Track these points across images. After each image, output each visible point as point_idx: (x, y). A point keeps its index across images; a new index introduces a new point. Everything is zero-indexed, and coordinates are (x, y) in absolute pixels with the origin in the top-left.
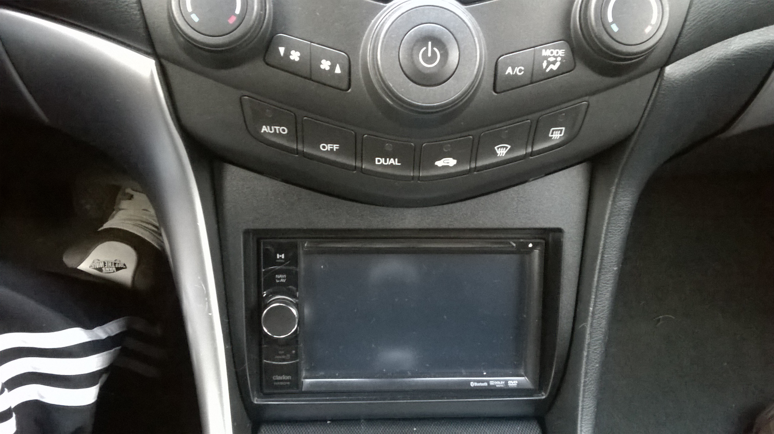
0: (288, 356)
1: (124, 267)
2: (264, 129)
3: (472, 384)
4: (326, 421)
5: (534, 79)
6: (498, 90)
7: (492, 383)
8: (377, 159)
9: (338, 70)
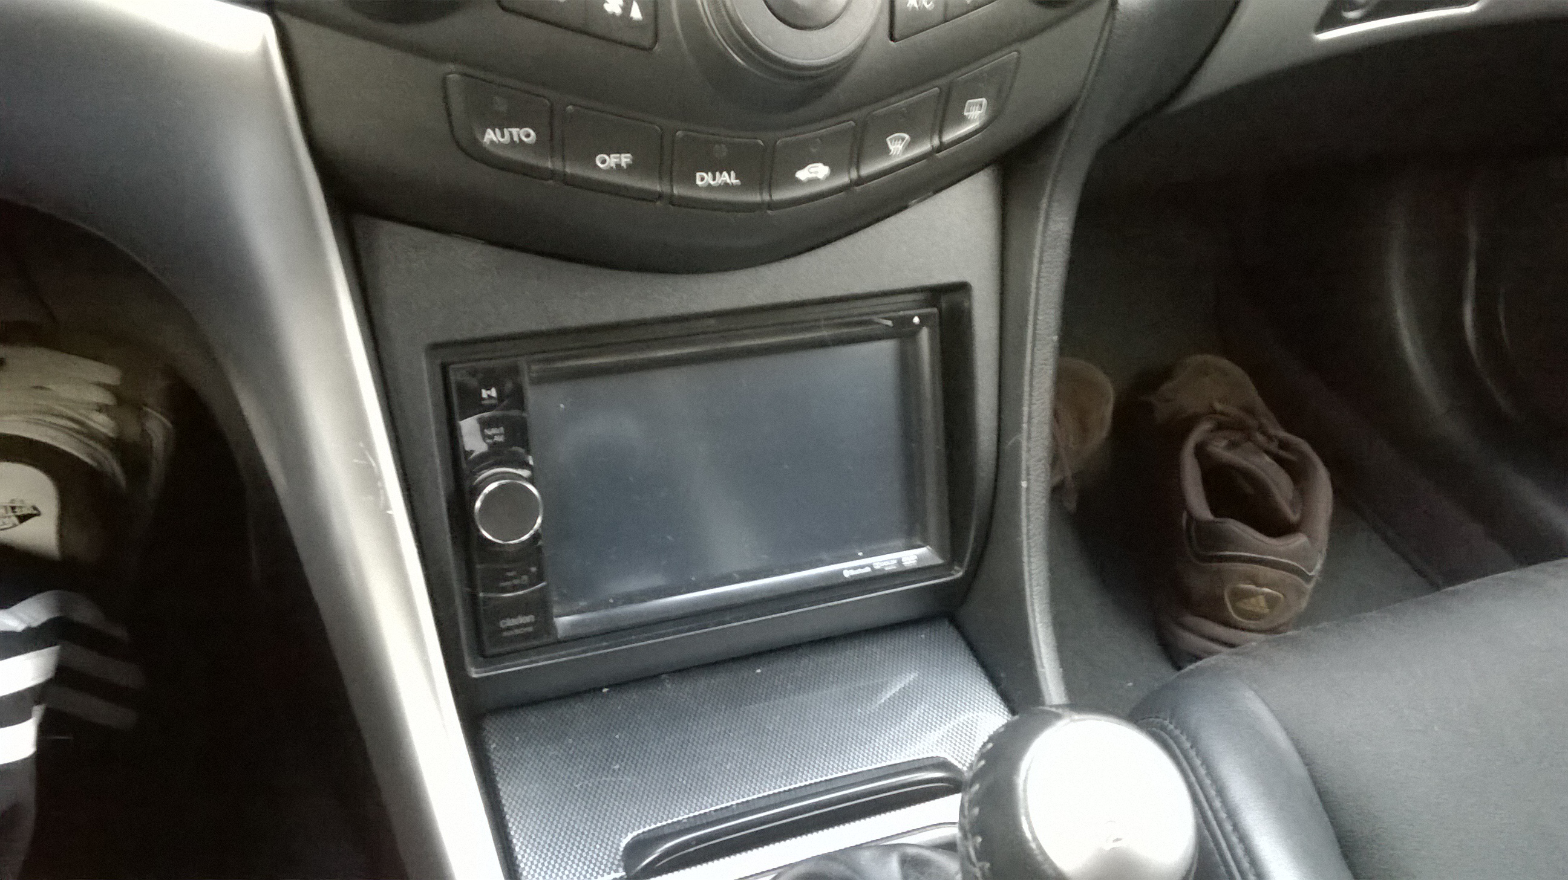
0: (525, 578)
1: (35, 512)
2: (491, 136)
3: (847, 574)
4: (602, 688)
5: (949, 15)
6: (896, 36)
7: (877, 566)
8: (698, 175)
9: (636, 13)
